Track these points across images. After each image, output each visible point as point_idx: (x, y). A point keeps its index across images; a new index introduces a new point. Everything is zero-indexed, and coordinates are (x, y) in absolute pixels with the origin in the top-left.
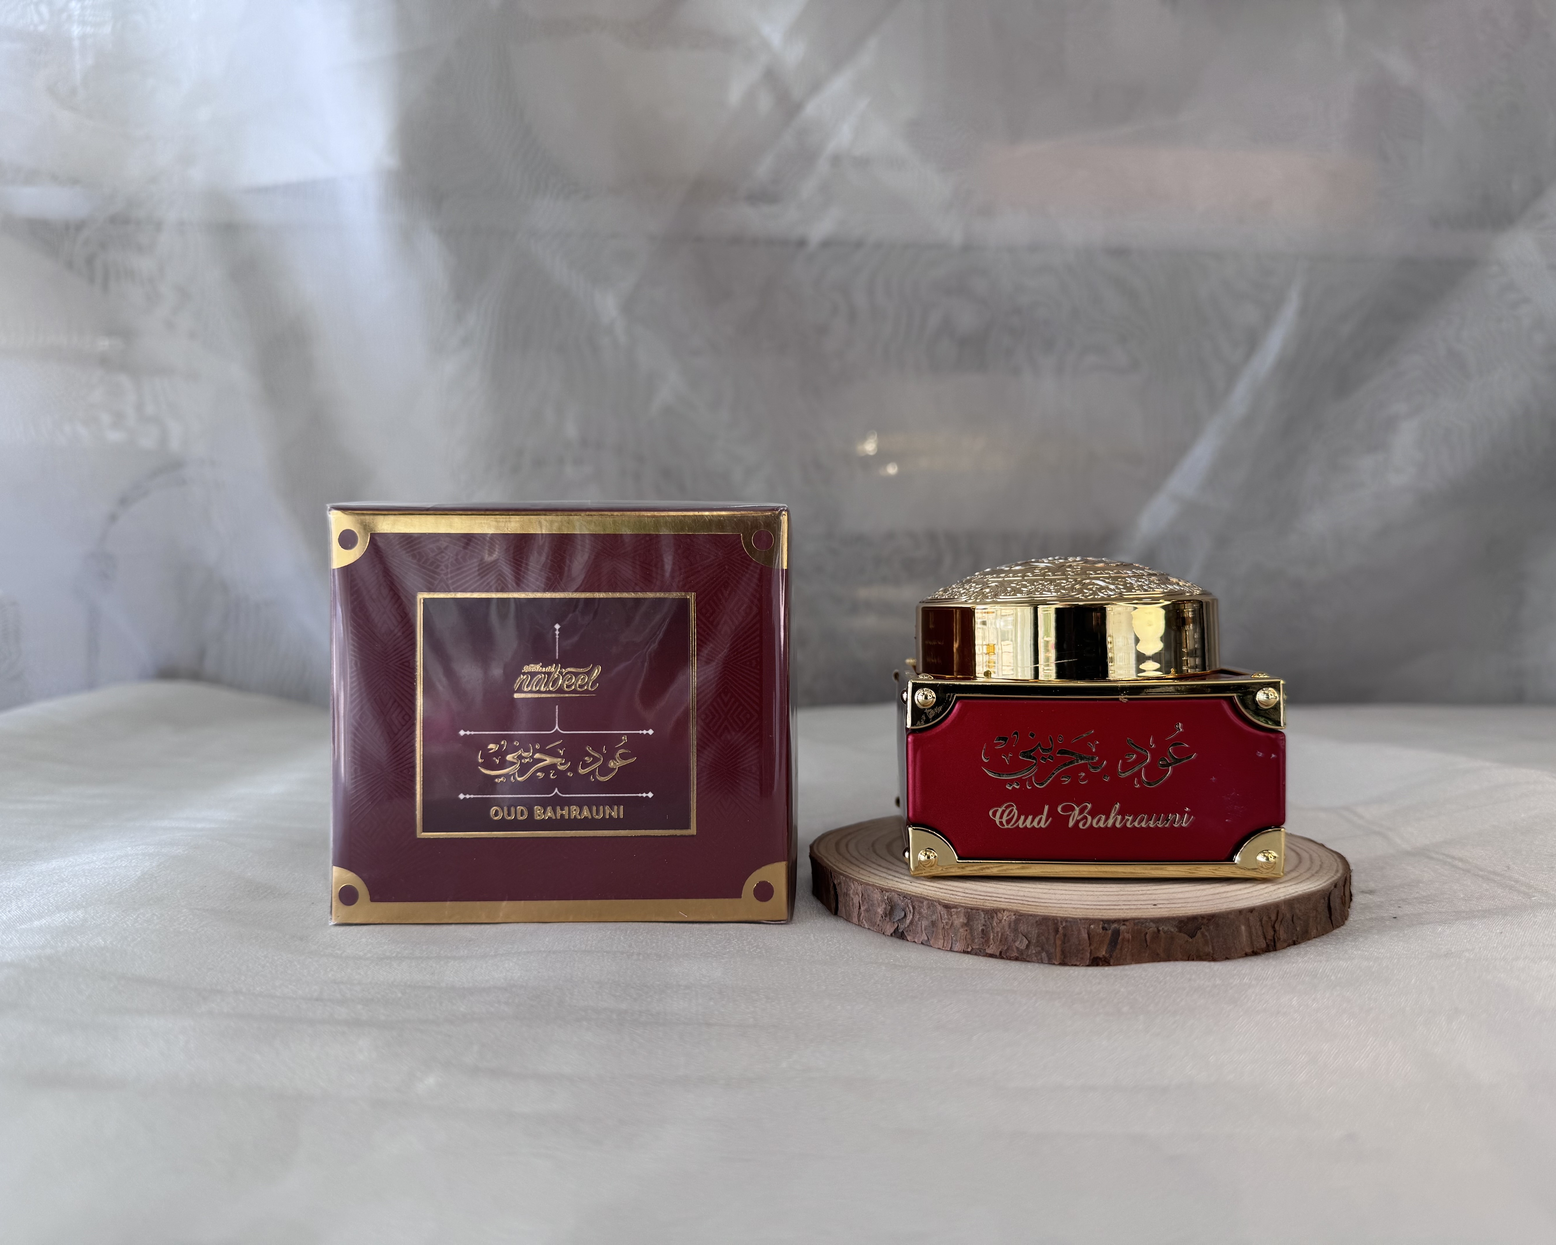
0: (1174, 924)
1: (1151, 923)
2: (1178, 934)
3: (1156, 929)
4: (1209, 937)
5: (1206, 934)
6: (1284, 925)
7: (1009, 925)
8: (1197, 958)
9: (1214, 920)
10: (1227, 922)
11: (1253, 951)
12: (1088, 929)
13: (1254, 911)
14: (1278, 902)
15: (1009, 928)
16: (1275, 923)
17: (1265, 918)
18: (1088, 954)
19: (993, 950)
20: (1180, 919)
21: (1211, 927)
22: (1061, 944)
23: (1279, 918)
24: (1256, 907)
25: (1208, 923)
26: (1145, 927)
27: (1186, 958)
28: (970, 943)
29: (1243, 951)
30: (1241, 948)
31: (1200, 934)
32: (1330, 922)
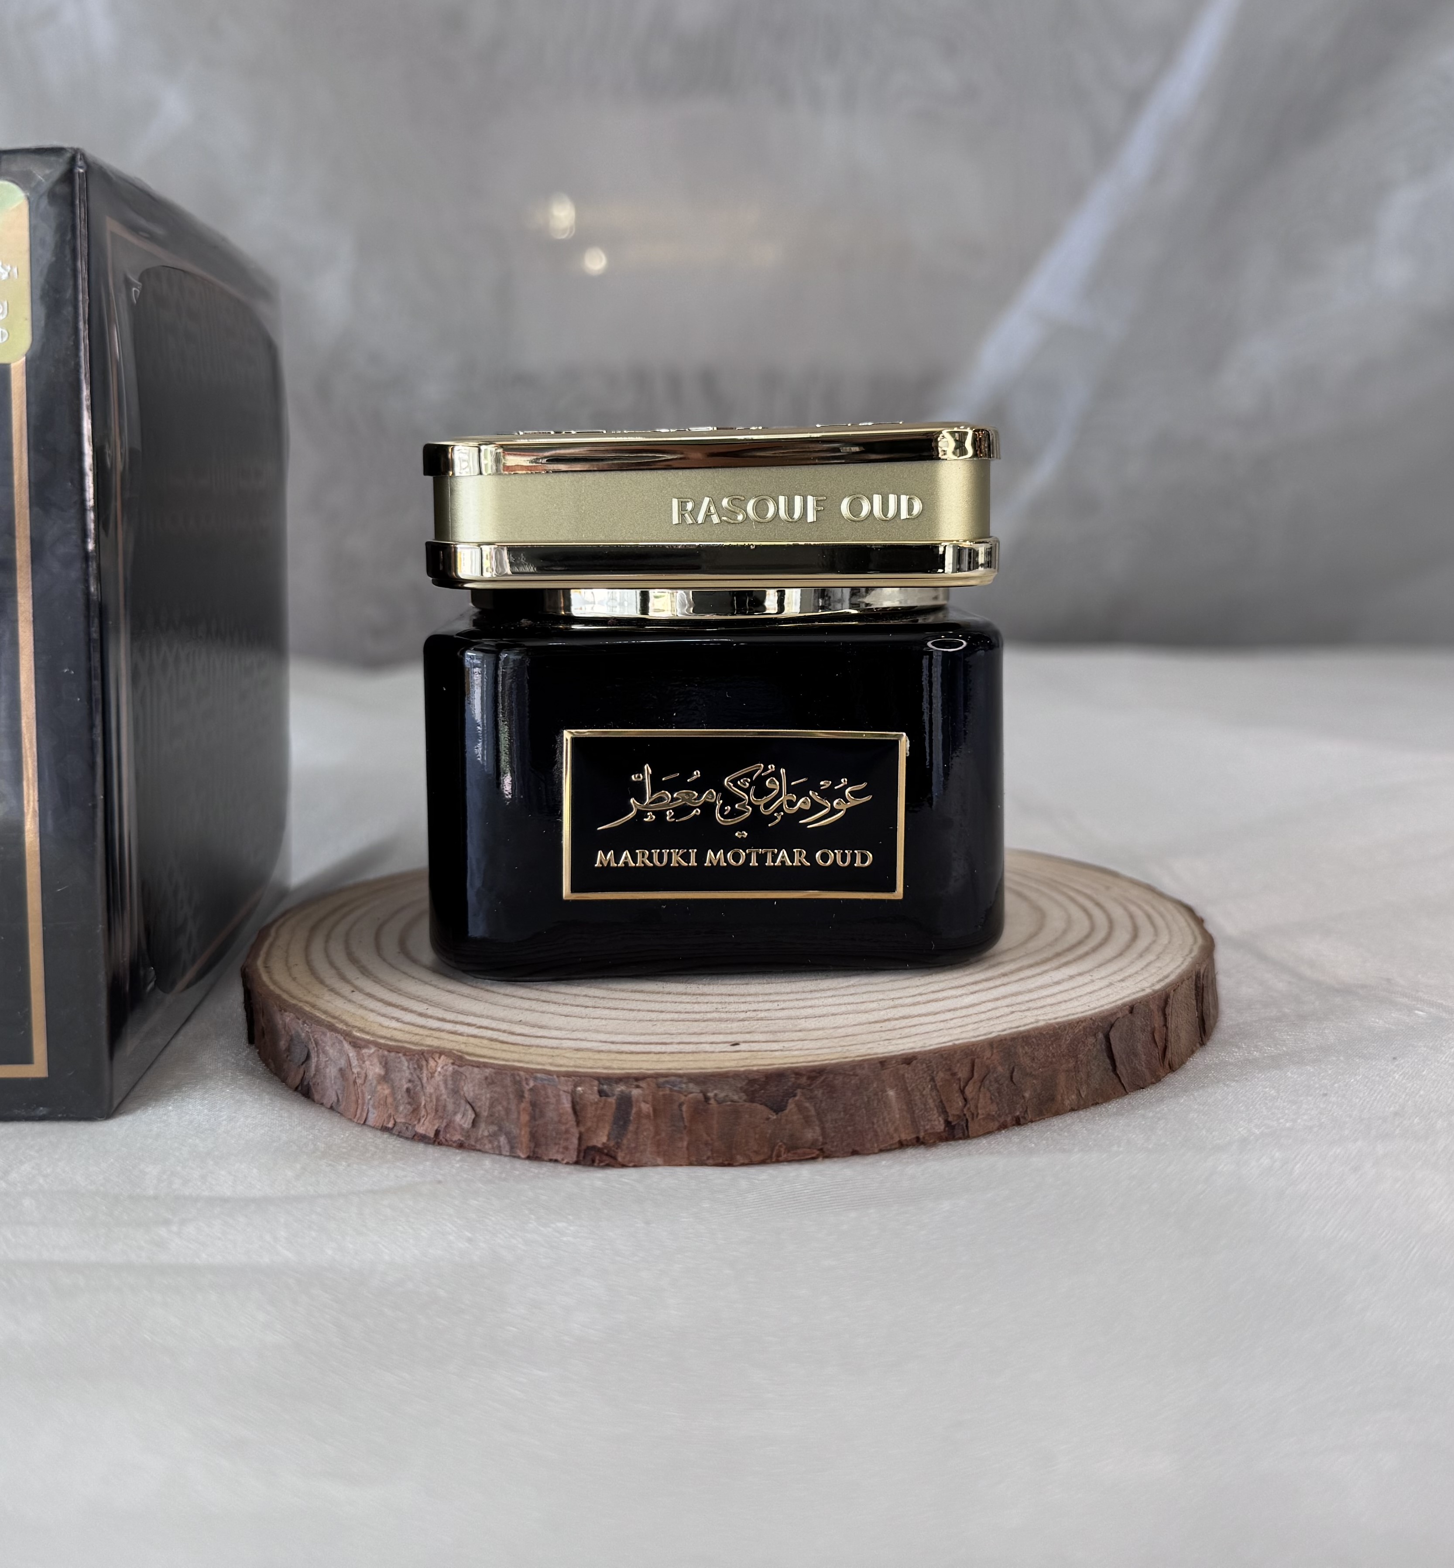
0: (740, 1085)
1: (691, 1085)
2: (747, 1104)
3: (701, 1096)
4: (813, 1112)
5: (807, 1105)
6: (991, 1088)
7: (445, 1082)
8: (789, 1151)
9: (823, 1078)
10: (853, 1082)
11: (918, 1139)
12: (573, 1093)
13: (914, 1062)
14: (974, 1044)
15: (446, 1088)
16: (967, 1084)
17: (941, 1074)
18: (575, 1141)
19: (425, 1127)
20: (751, 1077)
21: (819, 1093)
22: (530, 1121)
23: (976, 1075)
24: (919, 1053)
25: (810, 1085)
26: (680, 1092)
27: (766, 1150)
28: (393, 1113)
29: (892, 1138)
30: (888, 1133)
31: (793, 1106)
32: (1116, 1081)
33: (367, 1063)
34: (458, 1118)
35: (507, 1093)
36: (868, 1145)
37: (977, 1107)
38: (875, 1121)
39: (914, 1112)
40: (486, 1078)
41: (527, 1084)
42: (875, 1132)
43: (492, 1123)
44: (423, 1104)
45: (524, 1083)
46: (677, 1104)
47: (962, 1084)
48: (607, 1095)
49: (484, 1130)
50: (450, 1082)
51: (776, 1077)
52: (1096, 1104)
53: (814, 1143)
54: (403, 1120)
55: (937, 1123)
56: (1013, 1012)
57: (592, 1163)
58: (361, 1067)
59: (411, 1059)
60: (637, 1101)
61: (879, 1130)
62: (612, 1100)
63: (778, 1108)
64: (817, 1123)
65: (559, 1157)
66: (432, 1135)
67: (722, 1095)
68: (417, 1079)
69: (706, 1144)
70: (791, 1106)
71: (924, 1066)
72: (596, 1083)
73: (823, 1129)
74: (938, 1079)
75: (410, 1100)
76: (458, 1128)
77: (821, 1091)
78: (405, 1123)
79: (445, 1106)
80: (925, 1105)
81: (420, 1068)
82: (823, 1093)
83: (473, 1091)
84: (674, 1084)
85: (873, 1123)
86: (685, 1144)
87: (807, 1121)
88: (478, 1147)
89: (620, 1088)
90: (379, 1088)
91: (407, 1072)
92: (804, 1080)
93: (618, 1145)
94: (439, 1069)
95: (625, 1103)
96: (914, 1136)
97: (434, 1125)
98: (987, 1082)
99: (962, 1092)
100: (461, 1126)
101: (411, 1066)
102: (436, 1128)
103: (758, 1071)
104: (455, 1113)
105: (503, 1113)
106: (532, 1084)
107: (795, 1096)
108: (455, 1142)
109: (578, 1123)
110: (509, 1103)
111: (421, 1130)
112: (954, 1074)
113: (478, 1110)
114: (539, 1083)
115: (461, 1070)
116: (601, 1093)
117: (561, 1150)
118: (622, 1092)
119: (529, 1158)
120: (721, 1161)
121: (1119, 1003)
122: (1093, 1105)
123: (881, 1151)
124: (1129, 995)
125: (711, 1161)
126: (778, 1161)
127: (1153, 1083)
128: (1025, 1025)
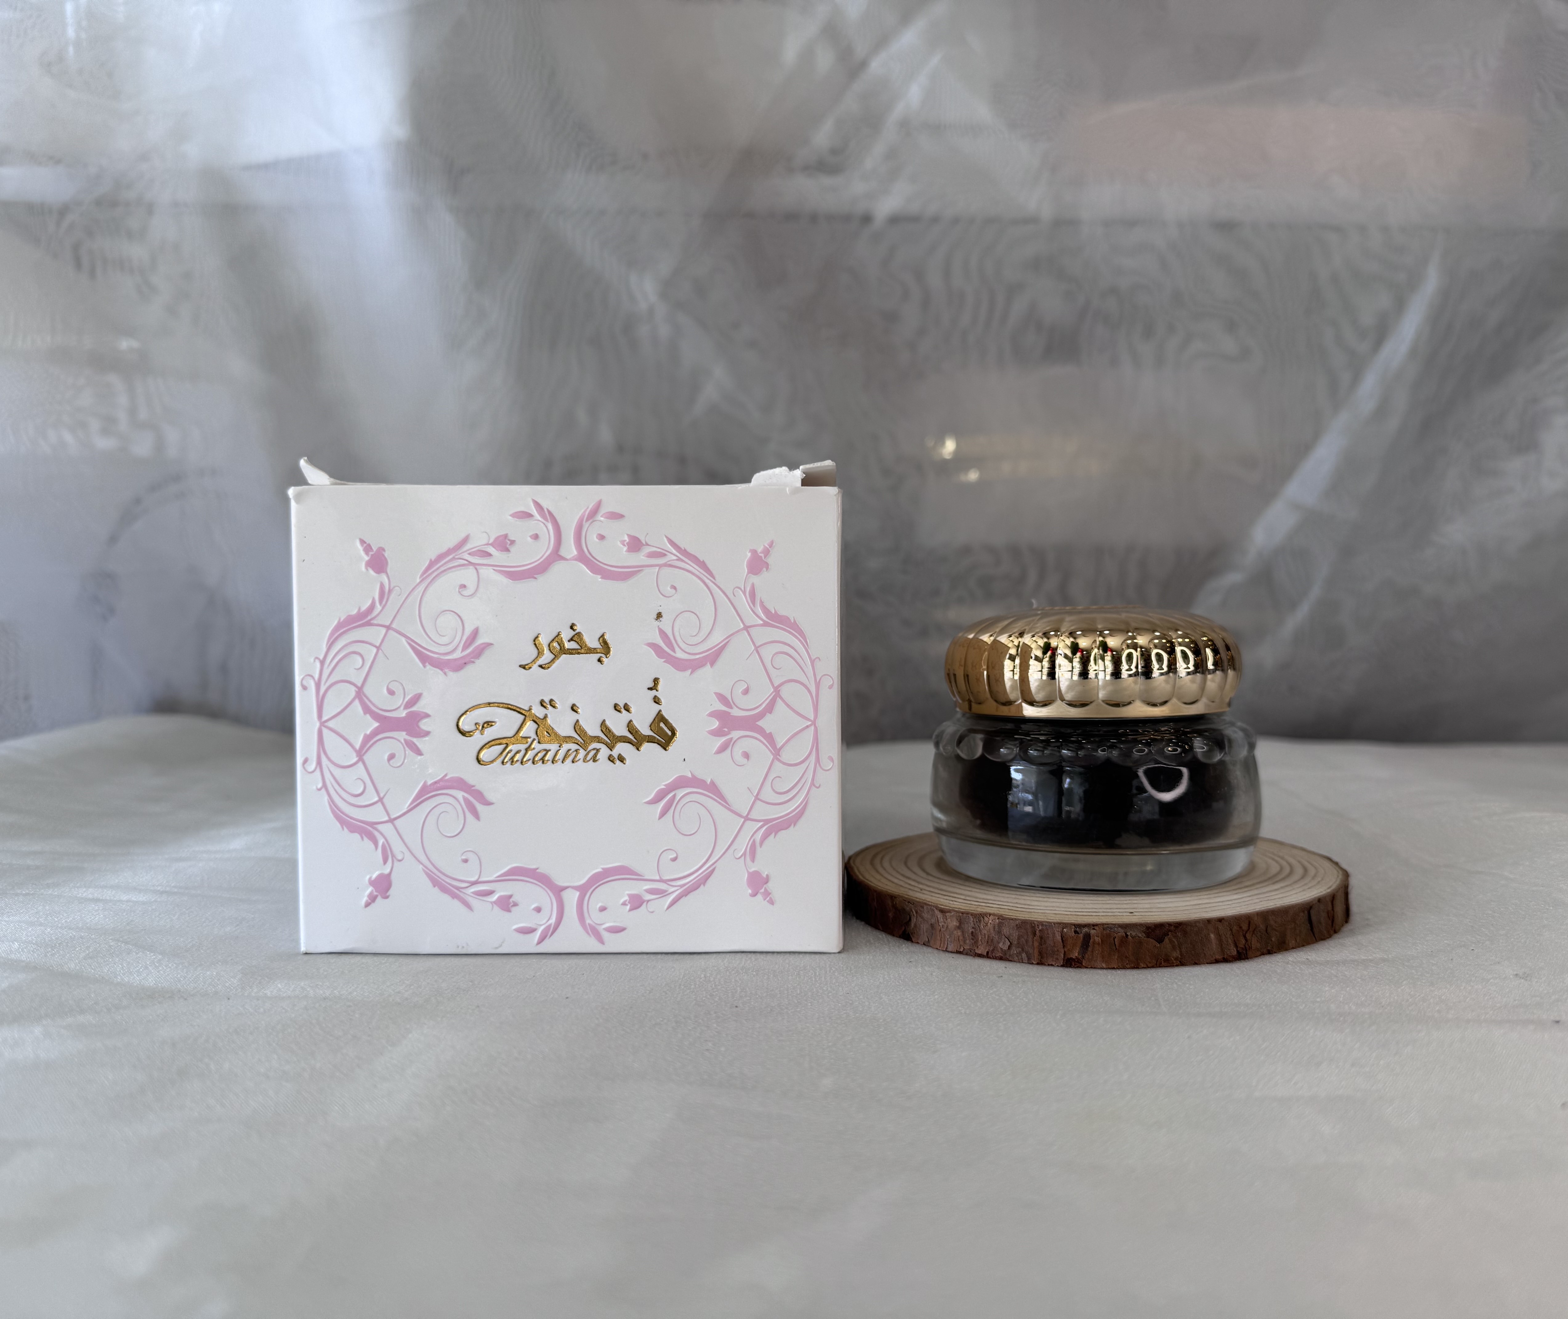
0: (1142, 930)
1: (1119, 929)
2: (1145, 938)
3: (1124, 934)
4: (1176, 943)
5: (1174, 940)
6: (1257, 935)
7: (994, 928)
8: (1165, 962)
9: (1181, 927)
10: (1195, 929)
11: (1224, 958)
12: (1062, 932)
13: (1223, 921)
14: (1249, 913)
15: (994, 930)
16: (1246, 932)
17: (1235, 927)
18: (1063, 956)
19: (981, 950)
20: (1147, 926)
21: (1179, 934)
22: (1039, 946)
23: (1251, 929)
24: (1225, 916)
25: (1175, 930)
26: (1114, 932)
27: (1154, 961)
28: (962, 944)
29: (1212, 957)
30: (1210, 955)
31: (1167, 940)
32: (1312, 935)
33: (949, 920)
34: (1001, 945)
35: (1027, 933)
36: (1201, 960)
37: (1251, 944)
38: (1204, 948)
39: (1222, 945)
40: (1017, 925)
41: (1038, 928)
42: (1205, 954)
43: (1018, 947)
44: (980, 938)
45: (1037, 927)
46: (1112, 938)
47: (1244, 933)
48: (1078, 933)
49: (1014, 951)
50: (996, 928)
51: (1160, 926)
52: (1303, 946)
53: (1176, 959)
54: (968, 948)
55: (1233, 951)
56: (1261, 901)
57: (1071, 966)
58: (945, 923)
59: (975, 917)
60: (1093, 936)
61: (1206, 953)
62: (1081, 936)
63: (1160, 941)
64: (1178, 948)
65: (1053, 964)
66: (985, 954)
67: (1134, 934)
68: (977, 927)
69: (1126, 957)
70: (1166, 940)
71: (1227, 923)
72: (1074, 927)
73: (1181, 951)
74: (1234, 929)
75: (972, 937)
76: (1000, 950)
77: (1180, 933)
78: (969, 949)
79: (992, 940)
80: (1227, 942)
81: (980, 921)
82: (1181, 935)
83: (1009, 931)
84: (1111, 929)
85: (1203, 950)
86: (1116, 957)
87: (1174, 948)
88: (1010, 959)
89: (1085, 930)
90: (955, 932)
91: (972, 923)
92: (1172, 928)
93: (1083, 957)
94: (990, 922)
95: (1087, 937)
96: (1222, 957)
97: (986, 949)
98: (1256, 932)
99: (1245, 937)
100: (1001, 949)
101: (975, 920)
102: (987, 950)
103: (1151, 923)
104: (999, 943)
105: (1024, 942)
106: (1040, 927)
107: (1168, 935)
108: (998, 957)
109: (1064, 947)
110: (1028, 937)
111: (979, 952)
112: (1241, 927)
113: (1011, 941)
114: (1044, 928)
115: (1003, 921)
116: (1076, 932)
117: (1054, 959)
118: (1086, 931)
119: (1038, 964)
120: (1133, 965)
121: (1313, 897)
122: (1302, 946)
123: (1207, 963)
124: (1315, 894)
125: (1128, 966)
126: (1160, 966)
127: (1328, 938)
128: (1270, 906)
